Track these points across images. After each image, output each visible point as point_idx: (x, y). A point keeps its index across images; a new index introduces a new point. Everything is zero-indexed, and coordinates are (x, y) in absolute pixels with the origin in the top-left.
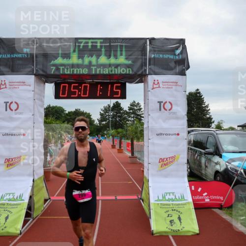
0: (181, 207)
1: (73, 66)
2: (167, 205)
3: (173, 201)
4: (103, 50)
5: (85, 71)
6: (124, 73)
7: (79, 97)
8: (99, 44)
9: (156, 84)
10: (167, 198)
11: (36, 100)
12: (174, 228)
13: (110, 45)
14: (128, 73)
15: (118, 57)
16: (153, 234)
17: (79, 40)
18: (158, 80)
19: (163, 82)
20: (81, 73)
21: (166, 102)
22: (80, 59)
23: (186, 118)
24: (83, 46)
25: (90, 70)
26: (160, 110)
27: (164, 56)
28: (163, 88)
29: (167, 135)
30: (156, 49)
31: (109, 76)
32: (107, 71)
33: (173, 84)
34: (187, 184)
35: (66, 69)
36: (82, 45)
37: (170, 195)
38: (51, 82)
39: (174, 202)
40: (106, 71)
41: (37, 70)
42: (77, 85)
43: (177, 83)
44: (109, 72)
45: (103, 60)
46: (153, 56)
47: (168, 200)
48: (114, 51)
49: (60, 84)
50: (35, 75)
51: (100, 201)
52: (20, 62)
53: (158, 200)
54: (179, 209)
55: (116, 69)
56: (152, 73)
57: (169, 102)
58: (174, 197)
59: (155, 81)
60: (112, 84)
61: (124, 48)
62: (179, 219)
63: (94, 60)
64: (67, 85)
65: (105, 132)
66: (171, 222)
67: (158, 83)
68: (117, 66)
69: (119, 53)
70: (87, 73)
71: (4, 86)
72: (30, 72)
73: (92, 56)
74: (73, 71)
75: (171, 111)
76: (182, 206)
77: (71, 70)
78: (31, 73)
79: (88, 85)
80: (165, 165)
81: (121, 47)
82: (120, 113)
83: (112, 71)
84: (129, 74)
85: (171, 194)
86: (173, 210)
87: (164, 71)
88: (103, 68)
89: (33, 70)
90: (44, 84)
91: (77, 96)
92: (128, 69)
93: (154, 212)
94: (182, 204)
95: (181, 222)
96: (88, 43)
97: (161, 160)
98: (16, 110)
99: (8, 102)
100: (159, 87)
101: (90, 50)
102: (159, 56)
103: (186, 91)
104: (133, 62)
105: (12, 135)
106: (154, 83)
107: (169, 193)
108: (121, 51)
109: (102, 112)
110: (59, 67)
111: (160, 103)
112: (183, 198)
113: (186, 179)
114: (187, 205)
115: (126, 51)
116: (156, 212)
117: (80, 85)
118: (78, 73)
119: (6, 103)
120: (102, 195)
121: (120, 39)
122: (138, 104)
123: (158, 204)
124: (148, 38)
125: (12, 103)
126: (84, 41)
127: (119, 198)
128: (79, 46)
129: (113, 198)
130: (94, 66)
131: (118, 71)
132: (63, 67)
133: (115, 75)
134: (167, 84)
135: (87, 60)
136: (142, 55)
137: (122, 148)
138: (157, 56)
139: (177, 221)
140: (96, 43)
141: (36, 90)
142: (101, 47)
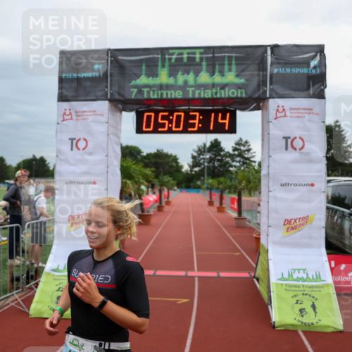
0: (316, 291)
1: (161, 87)
2: (295, 286)
3: (304, 281)
4: (204, 63)
5: (178, 95)
6: (233, 96)
7: (170, 131)
8: (198, 56)
9: (281, 111)
10: (295, 277)
11: (111, 136)
12: (306, 320)
13: (214, 57)
14: (239, 95)
15: (226, 74)
16: (274, 327)
17: (171, 51)
18: (283, 106)
19: (291, 109)
20: (173, 97)
21: (295, 138)
22: (172, 78)
23: (325, 162)
24: (176, 59)
25: (185, 92)
26: (286, 149)
27: (293, 70)
28: (291, 117)
29: (295, 185)
30: (281, 61)
31: (213, 101)
32: (210, 93)
33: (306, 111)
34: (325, 258)
35: (151, 93)
36: (174, 57)
37: (299, 273)
38: (131, 111)
39: (306, 283)
40: (208, 94)
41: (111, 94)
42: (167, 114)
43: (311, 109)
44: (212, 95)
45: (204, 78)
46: (276, 71)
47: (295, 280)
48: (219, 65)
49: (143, 112)
50: (110, 100)
51: (196, 279)
52: (88, 84)
53: (282, 279)
54: (313, 294)
55: (223, 92)
56: (274, 96)
57: (301, 138)
58: (305, 276)
59: (278, 107)
60: (216, 112)
61: (234, 59)
62: (314, 307)
63: (190, 78)
64: (153, 114)
65: (199, 183)
66: (301, 311)
67: (284, 110)
68: (223, 87)
69: (226, 67)
70: (180, 97)
71: (69, 117)
72: (102, 96)
73: (188, 73)
74: (162, 94)
75: (303, 151)
76: (317, 289)
77: (160, 92)
78: (103, 98)
79: (182, 114)
80: (293, 228)
81: (230, 58)
82: (220, 155)
83: (216, 93)
84: (241, 98)
85: (301, 271)
86: (303, 294)
87: (292, 93)
88: (204, 90)
89: (107, 95)
90: (121, 112)
91: (166, 129)
92: (239, 91)
93: (275, 296)
94: (317, 287)
95: (316, 313)
96: (182, 54)
97: (287, 222)
98: (84, 149)
99: (75, 139)
100: (285, 116)
101: (186, 65)
102: (285, 70)
103: (324, 122)
104: (247, 80)
105: (79, 183)
106: (278, 110)
107: (299, 270)
108: (230, 64)
109: (195, 154)
110: (143, 89)
111: (286, 138)
112: (318, 277)
113: (324, 251)
114: (325, 288)
115: (237, 64)
116: (278, 297)
117: (171, 113)
118: (169, 96)
119: (72, 140)
120: (199, 270)
121: (228, 47)
122: (246, 142)
123: (282, 284)
124: (268, 46)
125: (79, 140)
126: (177, 51)
127: (222, 274)
128: (170, 59)
129: (214, 274)
130: (191, 87)
131: (225, 93)
132: (148, 89)
133: (221, 99)
134: (296, 111)
135: (181, 79)
136: (259, 70)
137: (224, 206)
138: (282, 71)
139: (310, 310)
140: (194, 53)
141: (111, 121)
142: (201, 59)
